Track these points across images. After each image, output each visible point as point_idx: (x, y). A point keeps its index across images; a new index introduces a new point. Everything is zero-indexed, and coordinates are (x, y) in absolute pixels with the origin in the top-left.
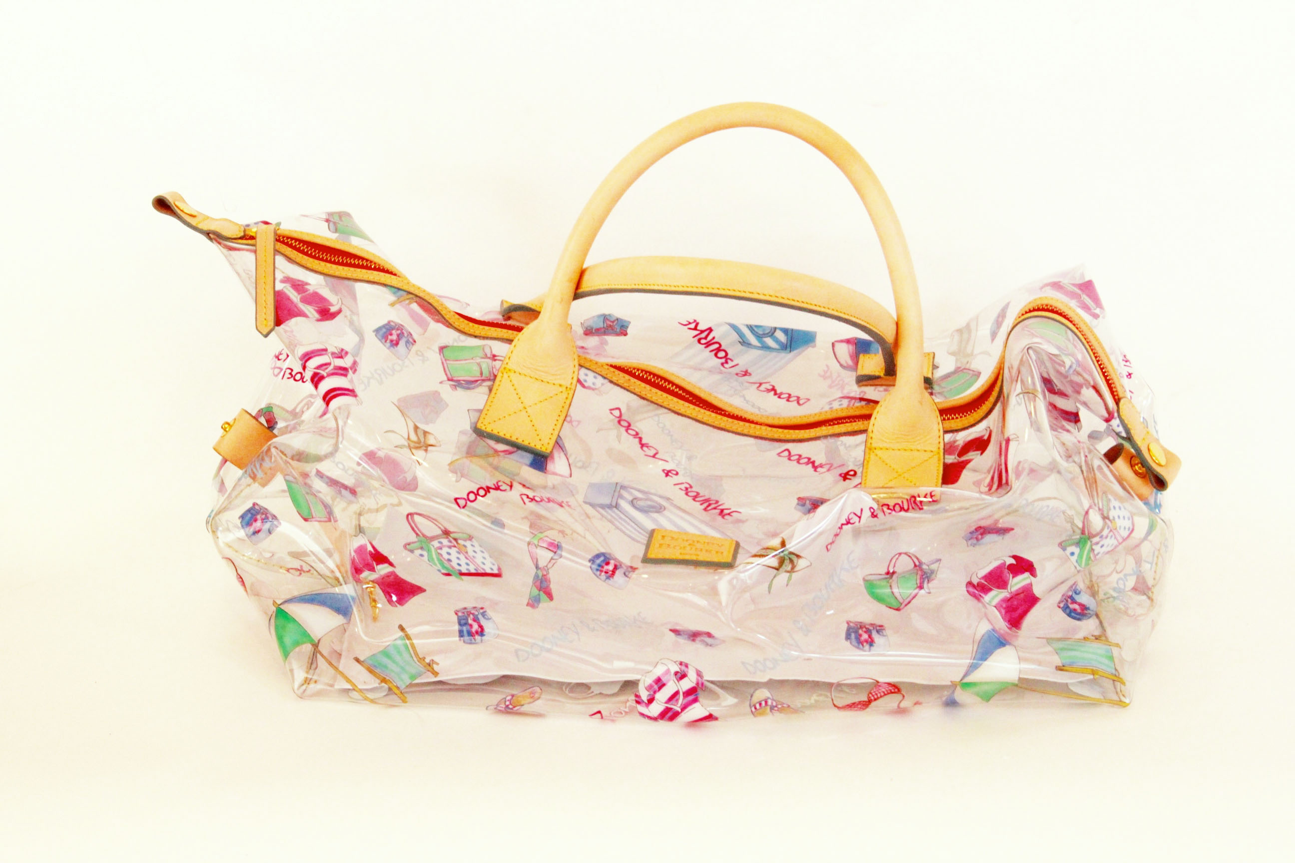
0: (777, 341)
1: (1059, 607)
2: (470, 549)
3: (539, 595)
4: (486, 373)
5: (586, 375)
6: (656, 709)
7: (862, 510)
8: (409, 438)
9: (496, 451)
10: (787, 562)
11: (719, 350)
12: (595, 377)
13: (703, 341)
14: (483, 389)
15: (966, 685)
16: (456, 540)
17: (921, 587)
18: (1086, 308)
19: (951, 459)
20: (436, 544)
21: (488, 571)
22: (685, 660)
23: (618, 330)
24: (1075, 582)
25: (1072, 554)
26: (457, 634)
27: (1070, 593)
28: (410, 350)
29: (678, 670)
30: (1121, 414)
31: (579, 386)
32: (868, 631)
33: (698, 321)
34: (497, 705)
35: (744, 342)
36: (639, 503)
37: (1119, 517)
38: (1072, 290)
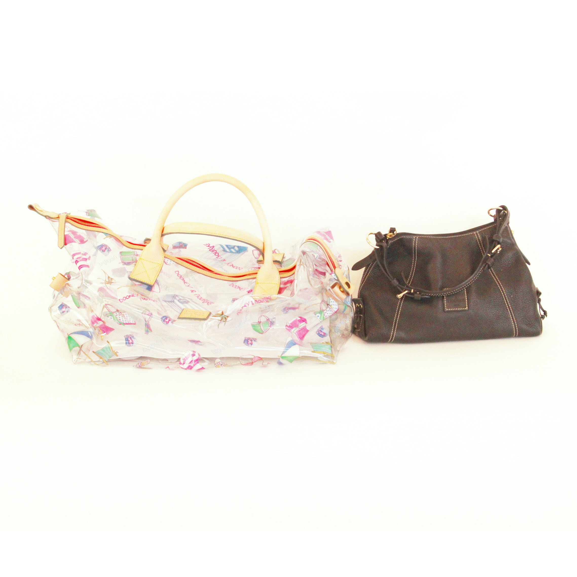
0: (235, 250)
1: (316, 333)
2: (125, 316)
3: (148, 330)
4: (134, 260)
5: (168, 260)
6: (186, 366)
7: (249, 302)
8: (105, 281)
9: (136, 285)
10: (224, 318)
11: (216, 253)
12: (171, 261)
13: (211, 250)
14: (133, 265)
15: (283, 357)
16: (121, 313)
17: (270, 327)
18: (327, 239)
19: (282, 286)
20: (115, 314)
21: (132, 323)
22: (195, 350)
23: (184, 247)
24: (322, 326)
25: (318, 316)
26: (125, 343)
27: (320, 329)
28: (109, 253)
29: (193, 353)
30: (335, 272)
31: (164, 263)
32: (251, 341)
33: (210, 244)
34: (137, 365)
35: (224, 250)
36: (181, 301)
37: (333, 305)
38: (323, 234)
